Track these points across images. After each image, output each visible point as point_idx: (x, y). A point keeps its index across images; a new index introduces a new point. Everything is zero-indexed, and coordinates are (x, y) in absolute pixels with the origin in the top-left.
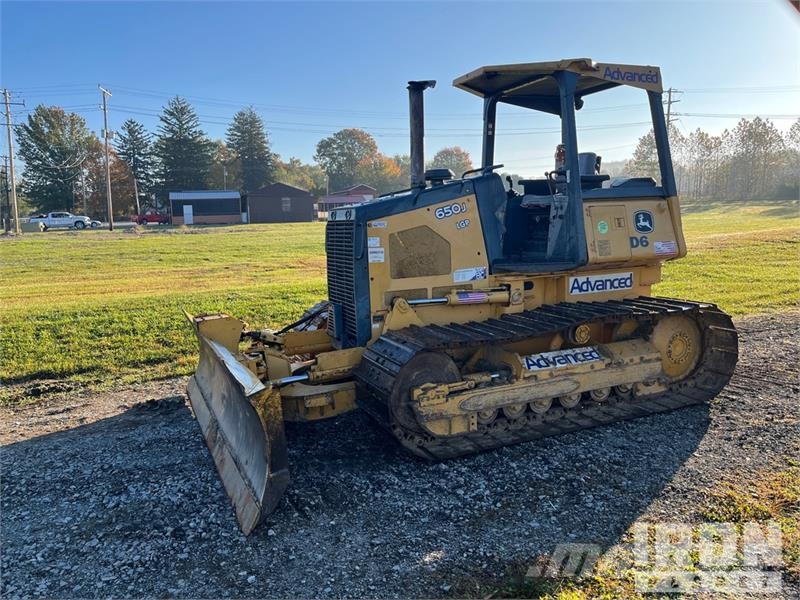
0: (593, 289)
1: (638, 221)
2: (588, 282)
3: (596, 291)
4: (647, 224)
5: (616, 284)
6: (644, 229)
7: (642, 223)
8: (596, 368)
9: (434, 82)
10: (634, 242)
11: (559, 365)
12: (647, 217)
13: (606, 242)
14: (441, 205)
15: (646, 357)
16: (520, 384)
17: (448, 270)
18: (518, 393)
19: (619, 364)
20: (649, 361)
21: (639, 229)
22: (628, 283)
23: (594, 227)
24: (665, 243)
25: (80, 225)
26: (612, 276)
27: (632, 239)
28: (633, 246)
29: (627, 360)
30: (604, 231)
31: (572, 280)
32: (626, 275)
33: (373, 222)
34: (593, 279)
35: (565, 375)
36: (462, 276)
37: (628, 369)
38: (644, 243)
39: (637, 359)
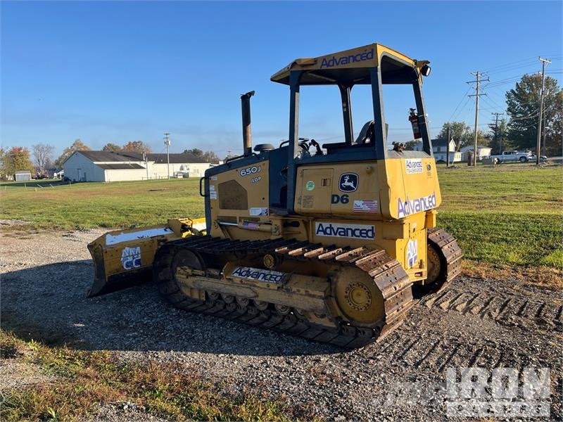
0: (335, 234)
1: (343, 181)
2: (331, 228)
3: (338, 235)
4: (351, 184)
5: (357, 233)
6: (349, 188)
7: (347, 184)
8: (270, 287)
9: (254, 92)
10: (335, 199)
11: (250, 278)
12: (353, 178)
13: (310, 197)
14: (245, 168)
15: (311, 292)
16: (224, 281)
17: (246, 208)
18: (220, 286)
19: (288, 291)
20: (314, 296)
21: (342, 187)
22: (370, 234)
23: (304, 185)
24: (366, 201)
25: (523, 160)
26: (354, 226)
27: (333, 196)
28: (333, 202)
29: (294, 289)
30: (311, 189)
31: (317, 224)
32: (368, 227)
33: (212, 177)
34: (336, 226)
35: (251, 285)
36: (255, 212)
37: (295, 296)
38: (344, 200)
39: (303, 291)
